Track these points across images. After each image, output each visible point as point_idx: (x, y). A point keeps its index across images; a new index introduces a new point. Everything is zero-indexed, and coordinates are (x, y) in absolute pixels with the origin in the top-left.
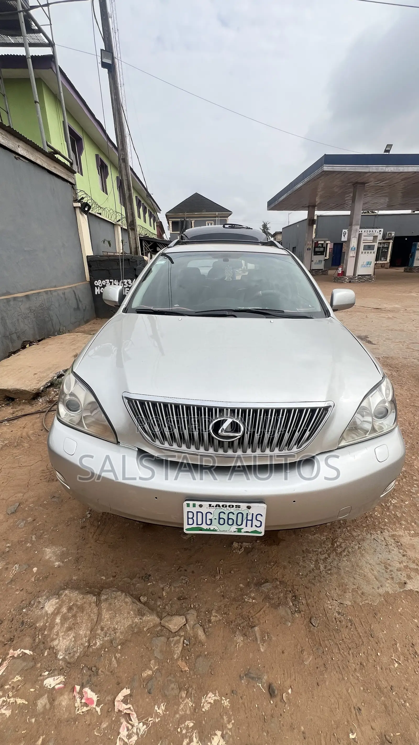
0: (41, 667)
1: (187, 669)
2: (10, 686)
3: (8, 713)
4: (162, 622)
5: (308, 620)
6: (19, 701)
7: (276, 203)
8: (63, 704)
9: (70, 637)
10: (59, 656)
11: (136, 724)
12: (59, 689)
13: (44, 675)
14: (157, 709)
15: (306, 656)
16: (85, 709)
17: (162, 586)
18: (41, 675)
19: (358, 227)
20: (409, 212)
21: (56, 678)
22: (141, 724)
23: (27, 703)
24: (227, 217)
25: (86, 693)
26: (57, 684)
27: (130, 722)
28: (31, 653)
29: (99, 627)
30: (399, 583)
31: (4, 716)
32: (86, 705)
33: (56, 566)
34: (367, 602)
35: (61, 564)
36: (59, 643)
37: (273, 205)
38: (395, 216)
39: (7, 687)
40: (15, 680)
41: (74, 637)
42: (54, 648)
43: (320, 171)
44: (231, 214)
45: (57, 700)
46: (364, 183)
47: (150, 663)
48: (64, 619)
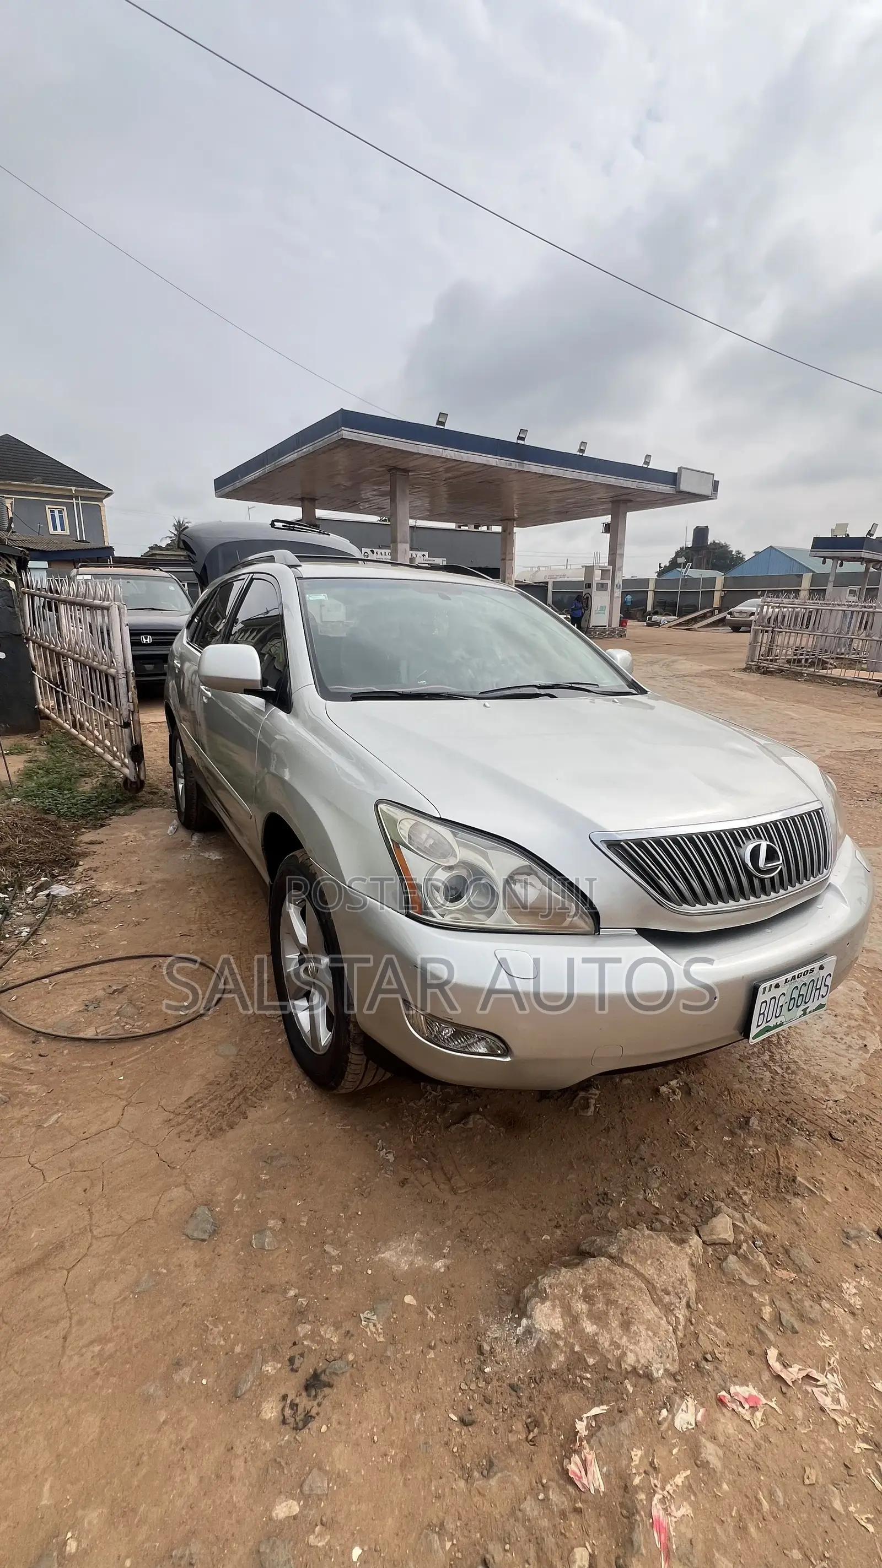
0: (646, 1413)
1: (794, 1275)
2: (640, 1474)
3: (686, 1510)
4: (705, 1238)
5: (829, 1138)
6: (679, 1480)
7: (238, 484)
8: (731, 1431)
9: (644, 1332)
10: (655, 1375)
11: (826, 1381)
12: (704, 1416)
13: (664, 1418)
14: (823, 1344)
15: (870, 1179)
16: (759, 1415)
17: (641, 1197)
18: (659, 1423)
19: (407, 546)
20: (452, 526)
21: (684, 1407)
22: (829, 1376)
23: (689, 1472)
24: (101, 500)
25: (737, 1394)
26: (696, 1415)
27: (819, 1383)
28: (605, 1407)
29: (661, 1294)
30: (860, 1048)
31: (685, 1519)
32: (754, 1408)
33: (442, 1270)
34: (854, 1085)
35: (448, 1262)
36: (637, 1355)
37: (229, 489)
38: (441, 532)
39: (637, 1481)
40: (636, 1460)
41: (647, 1329)
42: (634, 1369)
43: (334, 437)
44: (111, 494)
45: (719, 1435)
46: (406, 471)
47: (755, 1299)
48: (599, 1318)
